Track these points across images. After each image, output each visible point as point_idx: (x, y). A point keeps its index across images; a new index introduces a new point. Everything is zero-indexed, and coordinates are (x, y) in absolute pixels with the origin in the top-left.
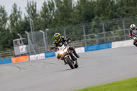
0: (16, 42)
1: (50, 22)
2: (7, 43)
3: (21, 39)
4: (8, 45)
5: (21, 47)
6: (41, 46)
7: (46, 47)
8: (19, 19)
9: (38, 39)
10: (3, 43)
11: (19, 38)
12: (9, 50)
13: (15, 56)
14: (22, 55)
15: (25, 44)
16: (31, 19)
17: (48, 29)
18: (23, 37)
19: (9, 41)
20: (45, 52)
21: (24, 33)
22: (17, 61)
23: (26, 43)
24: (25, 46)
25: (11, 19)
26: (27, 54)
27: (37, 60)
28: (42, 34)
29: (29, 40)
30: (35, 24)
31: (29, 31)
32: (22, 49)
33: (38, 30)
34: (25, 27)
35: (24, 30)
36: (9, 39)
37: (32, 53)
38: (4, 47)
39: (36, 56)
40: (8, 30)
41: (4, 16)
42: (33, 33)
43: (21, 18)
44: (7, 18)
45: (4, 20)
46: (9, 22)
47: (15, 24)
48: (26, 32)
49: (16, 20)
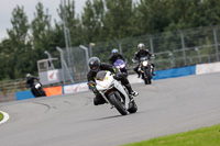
0: (42, 64)
1: (97, 32)
2: (28, 65)
3: (50, 59)
4: (30, 69)
5: (50, 73)
6: (82, 70)
8: (46, 28)
9: (78, 59)
10: (21, 66)
11: (47, 57)
14: (51, 85)
15: (56, 68)
16: (65, 28)
17: (93, 44)
18: (53, 56)
19: (31, 62)
21: (55, 50)
23: (58, 66)
24: (56, 71)
25: (34, 27)
26: (61, 84)
27: (75, 94)
28: (84, 51)
29: (63, 61)
30: (73, 35)
31: (63, 46)
32: (52, 75)
33: (77, 44)
34: (57, 40)
35: (55, 46)
36: (30, 59)
37: (68, 83)
38: (23, 72)
39: (75, 86)
40: (29, 45)
41: (23, 23)
42: (69, 50)
43: (49, 26)
44: (28, 27)
45: (24, 29)
46: (30, 32)
47: (40, 36)
48: (58, 48)
49: (42, 28)
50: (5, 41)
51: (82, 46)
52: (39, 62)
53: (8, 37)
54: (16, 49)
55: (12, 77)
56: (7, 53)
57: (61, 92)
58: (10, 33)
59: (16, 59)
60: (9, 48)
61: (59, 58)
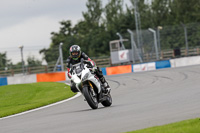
0: (114, 44)
1: (165, 17)
2: (101, 45)
3: (121, 40)
4: (103, 48)
5: (120, 53)
6: (150, 51)
7: (157, 53)
8: (119, 11)
9: (147, 41)
10: (95, 46)
11: (118, 38)
12: (104, 56)
13: (112, 66)
14: (122, 64)
15: (126, 48)
16: (136, 13)
17: (160, 28)
18: (124, 38)
19: (104, 42)
20: (156, 61)
21: (126, 32)
22: (114, 73)
23: (128, 47)
24: (126, 51)
25: (108, 11)
26: (130, 63)
27: (143, 73)
28: (152, 33)
29: (133, 42)
30: (143, 19)
31: (133, 29)
32: (123, 55)
33: (147, 27)
34: (128, 23)
35: (126, 28)
36: (103, 39)
37: (137, 62)
38: (96, 51)
39: (143, 65)
40: (102, 27)
41: (98, 6)
42: (139, 32)
43: (121, 10)
44: (101, 10)
45: (98, 12)
46: (104, 15)
47: (113, 19)
48: (129, 30)
49: (114, 12)
50: (81, 23)
51: (150, 29)
52: (112, 42)
53: (83, 19)
54: (91, 30)
56: (83, 33)
57: (130, 71)
58: (85, 16)
59: (90, 39)
60: (85, 29)
61: (129, 39)
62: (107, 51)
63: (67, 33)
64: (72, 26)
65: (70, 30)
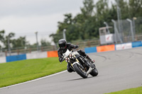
0: (102, 30)
1: (138, 11)
2: (94, 31)
3: (107, 27)
4: (95, 33)
5: (107, 36)
6: (128, 35)
7: (133, 36)
8: (105, 7)
9: (125, 28)
10: (89, 32)
11: (105, 26)
12: (95, 38)
13: (101, 45)
14: (108, 44)
15: (111, 33)
16: (118, 8)
17: (135, 18)
18: (109, 25)
19: (96, 29)
20: (133, 42)
21: (111, 21)
22: (102, 50)
24: (111, 35)
25: (98, 7)
26: (114, 43)
27: (123, 50)
28: (129, 23)
29: (116, 29)
30: (123, 12)
31: (116, 19)
33: (125, 18)
34: (112, 15)
35: (111, 19)
36: (95, 26)
37: (119, 43)
38: (90, 35)
39: (123, 45)
40: (94, 18)
42: (120, 21)
43: (107, 6)
44: (93, 6)
45: (91, 8)
46: (95, 10)
47: (102, 13)
48: (113, 21)
49: (102, 7)
50: (79, 15)
51: (128, 20)
52: (100, 29)
54: (86, 21)
55: (83, 38)
56: (80, 23)
57: (113, 49)
58: (82, 10)
59: (86, 27)
60: (82, 20)
61: (113, 26)
62: (97, 35)
63: (69, 22)
64: (73, 18)
65: (71, 20)
